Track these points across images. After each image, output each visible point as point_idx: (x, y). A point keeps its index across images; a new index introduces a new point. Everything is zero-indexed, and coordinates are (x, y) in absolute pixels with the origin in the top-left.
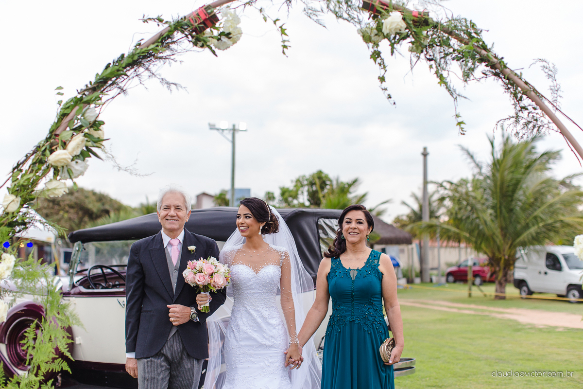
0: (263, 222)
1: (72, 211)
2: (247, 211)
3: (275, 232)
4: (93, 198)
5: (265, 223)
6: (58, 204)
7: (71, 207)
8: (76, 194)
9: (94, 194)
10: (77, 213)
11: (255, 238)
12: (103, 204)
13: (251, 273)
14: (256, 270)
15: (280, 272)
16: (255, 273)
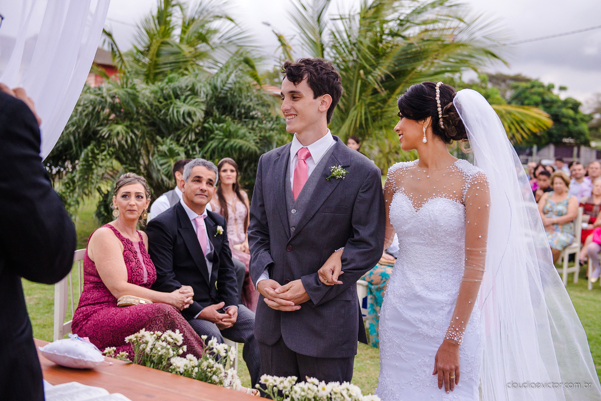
13: (408, 210)
14: (418, 203)
15: (461, 212)
16: (414, 210)
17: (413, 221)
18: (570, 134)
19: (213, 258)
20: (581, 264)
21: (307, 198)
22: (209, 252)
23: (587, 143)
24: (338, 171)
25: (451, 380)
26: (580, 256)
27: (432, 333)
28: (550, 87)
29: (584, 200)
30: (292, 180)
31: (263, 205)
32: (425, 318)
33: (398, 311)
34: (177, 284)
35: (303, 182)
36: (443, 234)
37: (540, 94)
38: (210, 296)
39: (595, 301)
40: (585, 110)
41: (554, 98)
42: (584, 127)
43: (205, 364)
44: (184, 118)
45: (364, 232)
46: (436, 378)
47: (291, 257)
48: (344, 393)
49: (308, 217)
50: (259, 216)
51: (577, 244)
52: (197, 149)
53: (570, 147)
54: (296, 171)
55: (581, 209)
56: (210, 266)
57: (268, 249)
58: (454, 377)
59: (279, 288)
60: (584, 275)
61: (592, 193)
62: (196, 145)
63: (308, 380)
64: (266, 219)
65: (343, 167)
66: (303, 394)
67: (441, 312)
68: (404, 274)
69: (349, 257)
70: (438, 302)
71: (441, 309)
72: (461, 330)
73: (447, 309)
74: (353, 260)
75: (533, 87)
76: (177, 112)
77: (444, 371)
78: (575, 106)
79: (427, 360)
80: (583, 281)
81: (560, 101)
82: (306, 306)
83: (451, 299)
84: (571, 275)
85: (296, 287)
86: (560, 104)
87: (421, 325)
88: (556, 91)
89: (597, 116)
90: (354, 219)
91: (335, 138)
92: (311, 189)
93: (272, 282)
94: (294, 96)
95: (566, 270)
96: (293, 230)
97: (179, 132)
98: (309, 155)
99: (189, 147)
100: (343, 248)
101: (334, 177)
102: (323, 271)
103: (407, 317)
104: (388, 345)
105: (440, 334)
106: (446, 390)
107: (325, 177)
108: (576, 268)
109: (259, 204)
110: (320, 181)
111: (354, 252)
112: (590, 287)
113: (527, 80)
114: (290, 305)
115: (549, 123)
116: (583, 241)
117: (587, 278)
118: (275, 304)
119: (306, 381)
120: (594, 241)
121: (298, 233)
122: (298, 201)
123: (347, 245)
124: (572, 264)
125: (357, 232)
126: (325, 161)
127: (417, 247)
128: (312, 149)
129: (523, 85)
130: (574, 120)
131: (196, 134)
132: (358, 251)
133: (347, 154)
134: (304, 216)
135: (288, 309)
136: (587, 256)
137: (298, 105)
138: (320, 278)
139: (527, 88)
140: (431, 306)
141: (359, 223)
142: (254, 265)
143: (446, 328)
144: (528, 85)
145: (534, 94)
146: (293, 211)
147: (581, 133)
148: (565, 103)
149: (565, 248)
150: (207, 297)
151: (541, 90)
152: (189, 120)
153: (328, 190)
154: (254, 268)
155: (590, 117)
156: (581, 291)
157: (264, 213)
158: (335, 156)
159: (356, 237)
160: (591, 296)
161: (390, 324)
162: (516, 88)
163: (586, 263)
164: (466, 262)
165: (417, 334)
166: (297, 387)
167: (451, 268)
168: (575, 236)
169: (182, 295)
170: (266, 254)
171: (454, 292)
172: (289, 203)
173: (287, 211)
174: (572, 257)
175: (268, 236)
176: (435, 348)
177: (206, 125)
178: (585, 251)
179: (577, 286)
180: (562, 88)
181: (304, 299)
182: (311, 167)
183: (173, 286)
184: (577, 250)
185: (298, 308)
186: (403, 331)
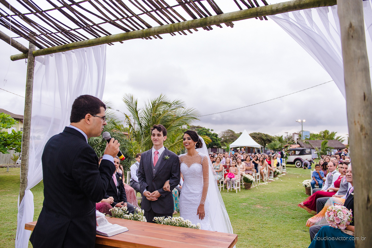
0: (196, 142)
1: (259, 139)
2: (188, 136)
3: (201, 147)
4: (264, 136)
5: (197, 142)
6: (255, 138)
7: (259, 138)
8: (260, 135)
9: (264, 135)
10: (260, 140)
11: (191, 150)
12: (267, 137)
13: (186, 168)
14: (189, 166)
15: (201, 167)
16: (188, 168)
17: (188, 171)
18: (215, 145)
19: (119, 187)
20: (225, 184)
21: (158, 166)
22: (117, 185)
23: (220, 147)
24: (167, 157)
25: (203, 216)
26: (224, 182)
27: (196, 203)
28: (208, 130)
29: (224, 164)
30: (153, 160)
31: (143, 168)
32: (193, 199)
33: (185, 198)
34: (108, 196)
35: (157, 161)
36: (197, 174)
37: (205, 132)
38: (118, 200)
39: (230, 195)
40: (219, 137)
41: (210, 133)
42: (219, 142)
43: (135, 215)
44: (95, 142)
45: (175, 175)
46: (198, 216)
47: (154, 184)
48: (179, 219)
49: (159, 171)
50: (142, 172)
51: (223, 178)
52: (101, 152)
53: (216, 148)
54: (154, 157)
55: (224, 167)
56: (118, 190)
57: (145, 182)
58: (203, 215)
59: (151, 194)
60: (226, 188)
61: (226, 162)
62: (100, 151)
63: (168, 217)
64: (144, 172)
65: (168, 156)
66: (167, 221)
67: (198, 196)
68: (186, 187)
69: (171, 183)
70: (197, 194)
71: (198, 195)
72: (205, 201)
73: (200, 195)
74: (173, 183)
75: (203, 130)
76: (93, 140)
77: (201, 213)
78: (216, 136)
79: (195, 211)
80: (226, 190)
81: (212, 134)
82: (160, 198)
83: (201, 192)
84: (222, 188)
85: (157, 193)
86: (212, 135)
87: (192, 201)
88: (210, 131)
89: (223, 139)
90: (172, 171)
91: (165, 148)
92: (159, 163)
93: (148, 192)
94: (159, 135)
95: (221, 187)
96: (154, 175)
97: (94, 147)
98: (158, 153)
99: (98, 152)
100: (169, 180)
101: (166, 159)
102: (165, 187)
103: (188, 199)
104: (183, 208)
105: (198, 203)
106: (201, 219)
107: (163, 159)
108: (223, 186)
109: (142, 168)
110: (162, 160)
111: (173, 181)
112: (228, 192)
113: (202, 128)
114: (155, 199)
115: (211, 141)
116: (225, 177)
117: (227, 189)
118: (150, 199)
119: (168, 218)
120: (228, 177)
121: (156, 177)
122: (155, 167)
123: (170, 179)
124: (222, 184)
125: (173, 175)
126: (163, 154)
127: (190, 178)
128: (159, 151)
129: (200, 129)
130: (216, 140)
131: (100, 147)
132: (174, 180)
133: (169, 152)
134: (158, 171)
135: (154, 200)
136: (226, 182)
137: (160, 138)
138: (164, 189)
139: (201, 130)
140: (196, 195)
141: (173, 172)
142: (142, 187)
143: (200, 201)
144: (202, 129)
145: (204, 132)
146: (154, 170)
147: (218, 144)
148: (213, 134)
149: (220, 180)
150: (117, 200)
151: (206, 131)
152: (97, 142)
153: (164, 163)
154: (142, 188)
155: (221, 139)
156: (226, 193)
157: (144, 171)
158: (165, 153)
159: (173, 176)
160: (229, 194)
161: (183, 202)
162: (198, 130)
163: (226, 184)
164: (204, 181)
165: (191, 204)
166: (165, 219)
167: (200, 183)
168: (222, 176)
169: (110, 200)
170: (145, 183)
171: (201, 190)
172: (153, 167)
173: (152, 170)
174: (222, 182)
175: (145, 178)
176: (197, 207)
177: (103, 144)
178: (226, 180)
179: (224, 191)
180: (212, 130)
181: (159, 196)
182: (159, 156)
183: (107, 197)
184: (223, 180)
185: (157, 199)
186: (187, 204)
